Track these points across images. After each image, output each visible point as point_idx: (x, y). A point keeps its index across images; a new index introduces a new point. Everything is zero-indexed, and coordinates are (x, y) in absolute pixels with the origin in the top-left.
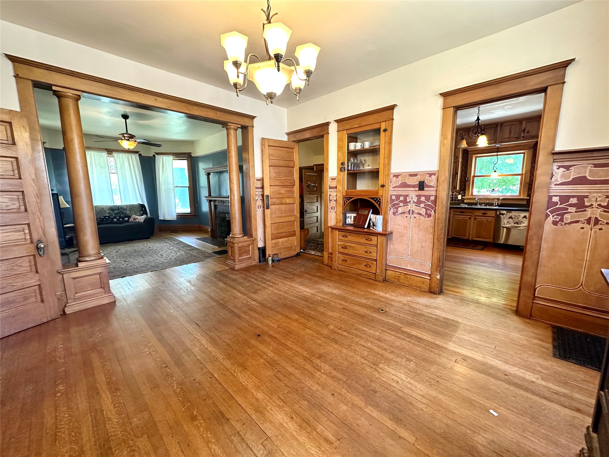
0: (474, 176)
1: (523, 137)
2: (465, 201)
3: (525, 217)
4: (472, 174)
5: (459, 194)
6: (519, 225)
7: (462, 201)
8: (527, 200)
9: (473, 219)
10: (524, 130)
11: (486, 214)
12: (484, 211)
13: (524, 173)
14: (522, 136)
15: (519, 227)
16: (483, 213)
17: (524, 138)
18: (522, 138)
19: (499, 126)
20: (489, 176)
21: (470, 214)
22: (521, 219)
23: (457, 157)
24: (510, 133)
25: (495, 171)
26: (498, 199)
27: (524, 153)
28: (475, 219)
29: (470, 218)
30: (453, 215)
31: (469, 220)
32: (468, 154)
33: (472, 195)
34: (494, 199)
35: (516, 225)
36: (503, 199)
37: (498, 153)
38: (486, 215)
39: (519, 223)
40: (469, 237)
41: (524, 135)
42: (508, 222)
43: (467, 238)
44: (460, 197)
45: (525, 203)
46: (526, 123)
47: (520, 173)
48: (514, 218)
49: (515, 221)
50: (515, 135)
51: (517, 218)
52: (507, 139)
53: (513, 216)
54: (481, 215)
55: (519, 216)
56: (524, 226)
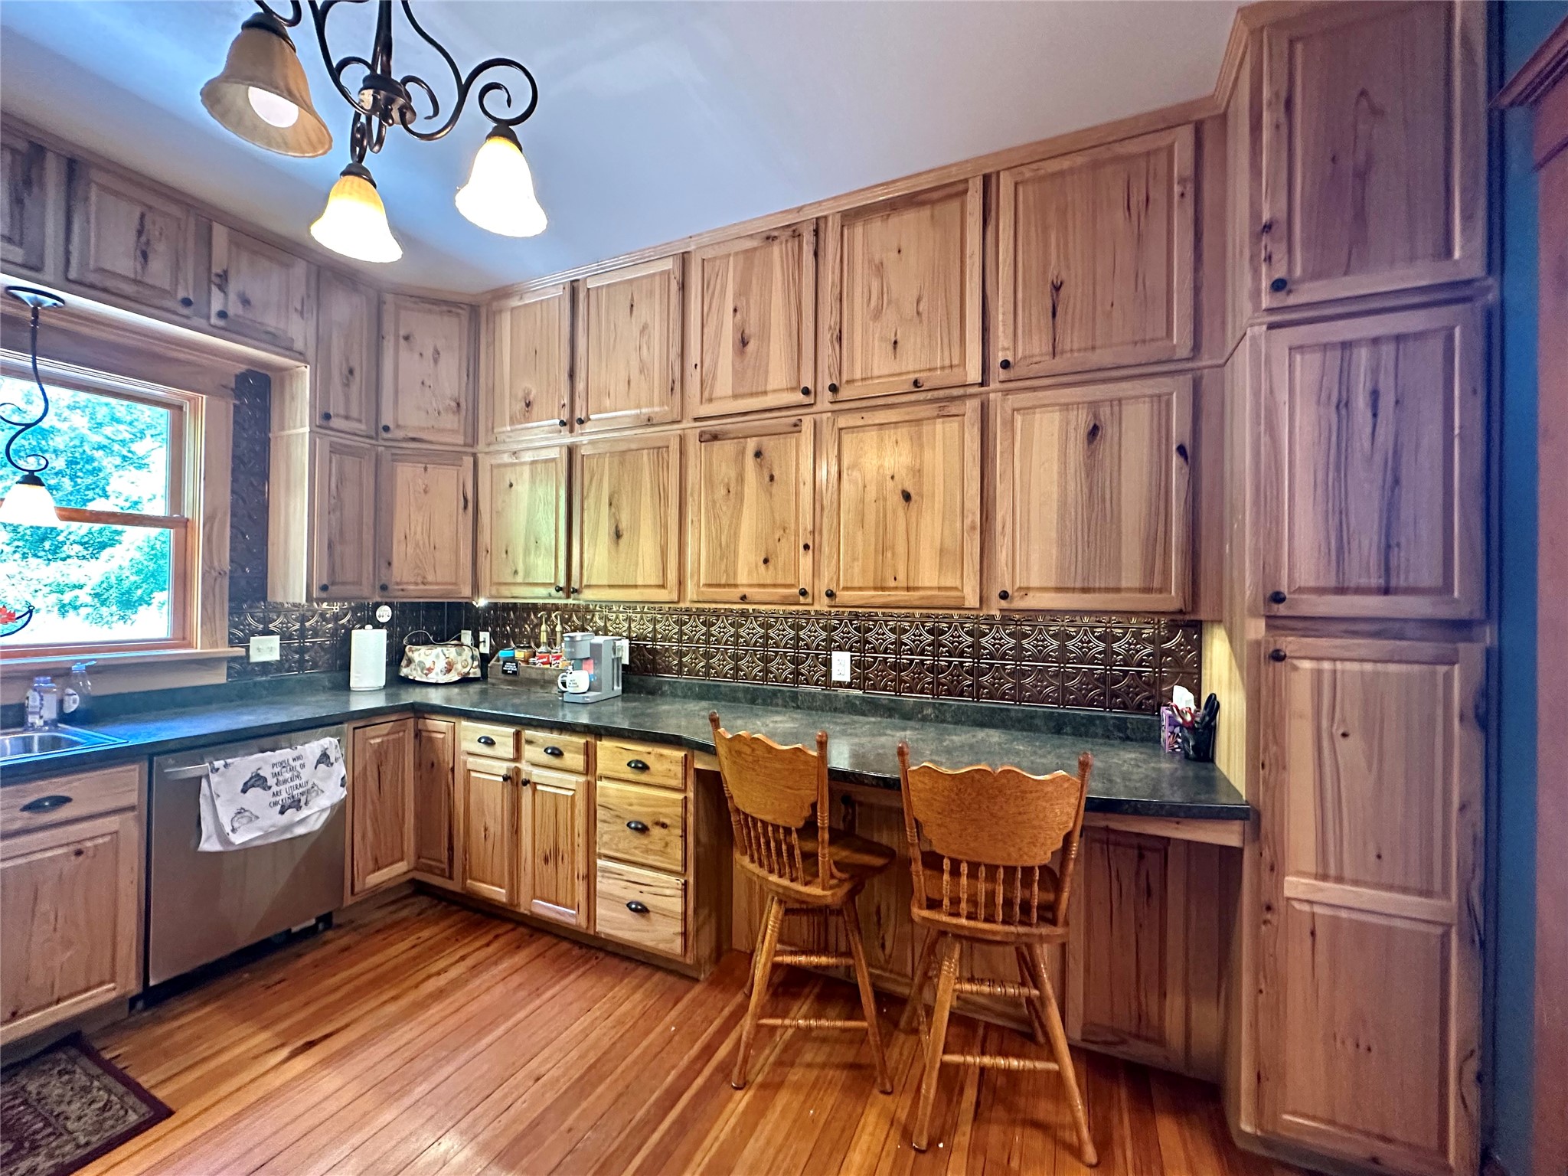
1: (223, 314)
3: (324, 758)
8: (230, 659)
10: (226, 276)
11: (60, 802)
13: (189, 514)
14: (216, 305)
15: (304, 820)
16: (34, 807)
17: (230, 326)
22: (306, 773)
24: (145, 255)
25: (31, 479)
26: (61, 674)
35: (289, 815)
38: (63, 813)
39: (302, 802)
42: (241, 812)
45: (225, 680)
46: (237, 247)
48: (271, 781)
49: (284, 795)
50: (175, 282)
51: (288, 775)
52: (129, 289)
53: (267, 772)
54: (17, 825)
55: (298, 763)
56: (323, 810)
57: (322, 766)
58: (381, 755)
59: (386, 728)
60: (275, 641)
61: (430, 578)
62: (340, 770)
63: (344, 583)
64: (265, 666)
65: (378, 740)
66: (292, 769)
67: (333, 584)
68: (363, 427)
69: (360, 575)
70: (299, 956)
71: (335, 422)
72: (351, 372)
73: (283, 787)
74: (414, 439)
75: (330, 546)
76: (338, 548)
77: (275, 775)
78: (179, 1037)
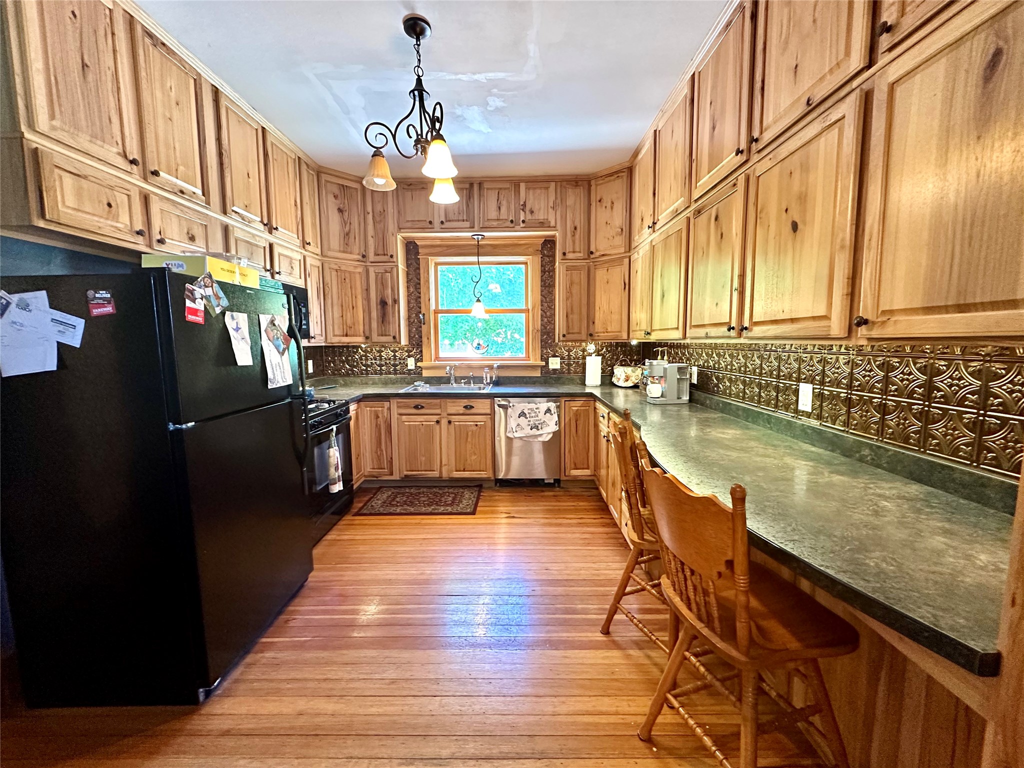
0: (437, 312)
1: (523, 222)
2: (425, 373)
3: (548, 411)
4: (433, 307)
5: (409, 356)
6: (540, 432)
7: (418, 372)
8: (542, 367)
9: (444, 422)
10: (524, 205)
11: (472, 407)
12: (465, 402)
13: (530, 307)
14: (522, 218)
15: (541, 435)
16: (466, 407)
17: (527, 225)
18: (522, 225)
19: (476, 187)
20: (468, 312)
21: (438, 411)
22: (541, 415)
23: (392, 256)
24: (499, 208)
25: (478, 300)
26: (491, 367)
27: (526, 263)
28: (450, 422)
29: (438, 422)
30: (396, 416)
31: (438, 427)
32: (418, 253)
33: (437, 358)
34: (482, 368)
35: (535, 432)
36: (499, 367)
37: (482, 259)
38: (473, 411)
39: (540, 428)
40: (441, 472)
41: (525, 217)
42: (518, 425)
43: (436, 474)
44: (411, 363)
45: (539, 375)
46: (528, 189)
47: (524, 307)
48: (528, 416)
49: (532, 423)
50: (508, 215)
51: (533, 415)
52: (495, 224)
53: (526, 411)
54: (461, 412)
55: (537, 411)
56: (549, 433)
57: (548, 414)
58: (577, 415)
59: (579, 403)
60: (558, 360)
61: (609, 330)
62: (555, 418)
63: (573, 333)
64: (554, 370)
65: (576, 408)
66: (535, 412)
67: (569, 333)
68: (581, 255)
69: (580, 330)
70: (543, 491)
71: (570, 256)
72: (575, 228)
73: (532, 419)
74: (603, 255)
75: (567, 316)
76: (570, 316)
77: (529, 413)
78: (497, 498)
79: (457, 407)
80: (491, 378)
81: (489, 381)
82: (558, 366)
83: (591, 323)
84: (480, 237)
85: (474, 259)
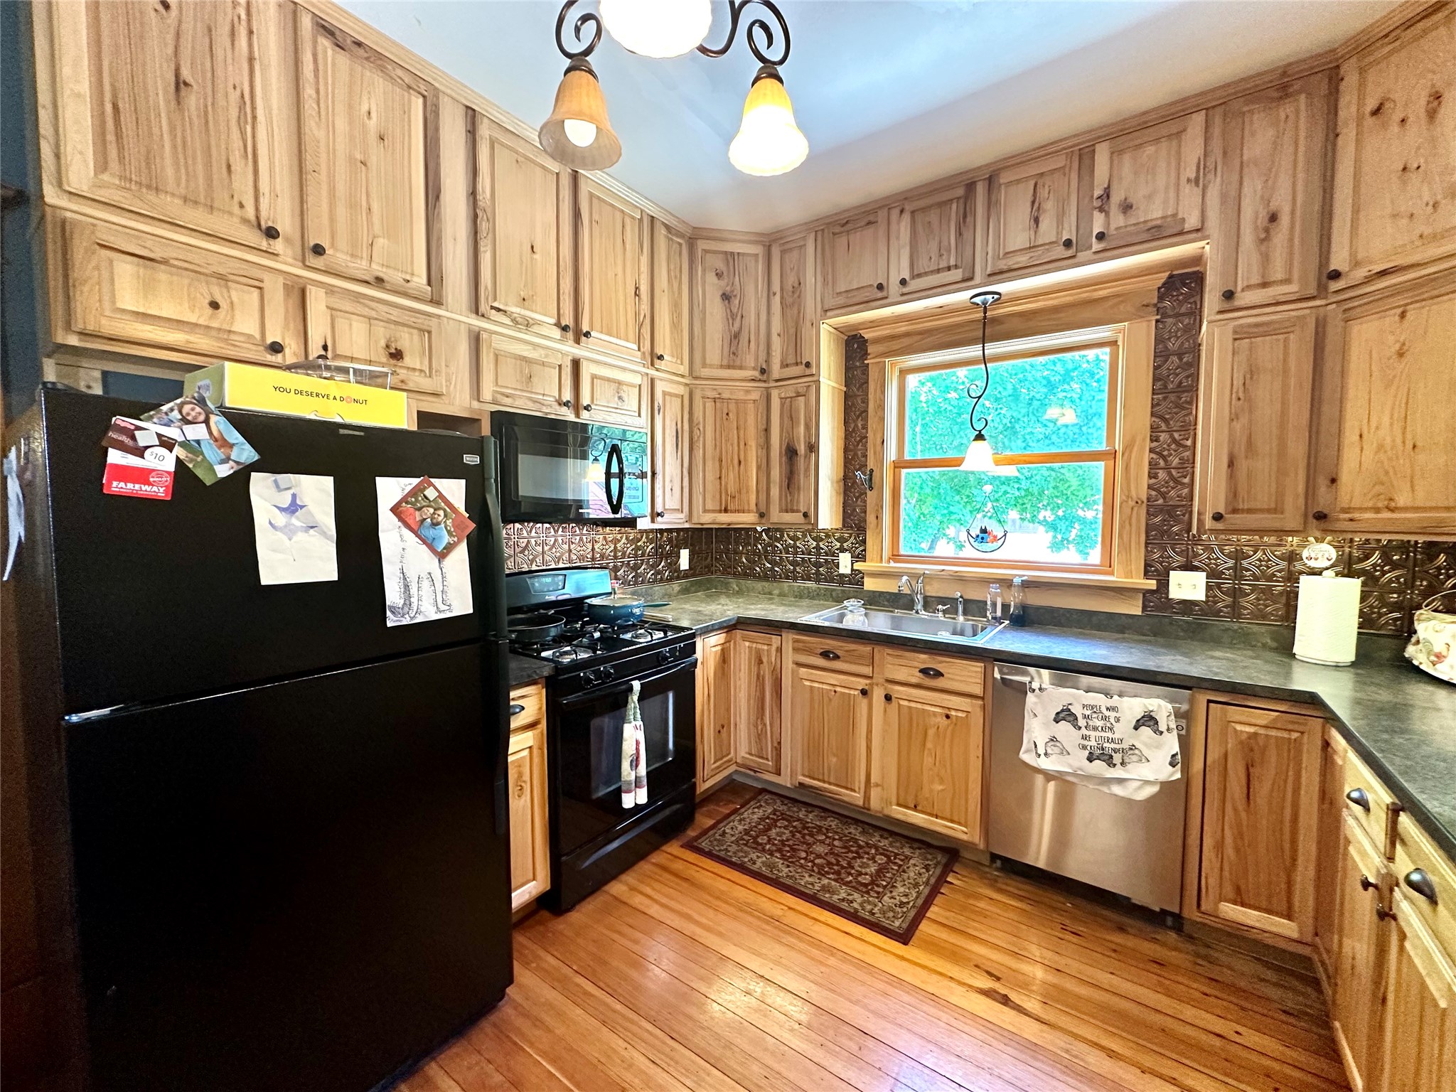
0: (900, 465)
1: (1101, 237)
2: (870, 584)
3: (1148, 720)
4: (891, 454)
5: (842, 550)
6: (1118, 773)
7: (856, 578)
8: (1147, 593)
9: (878, 695)
10: (1107, 194)
11: (939, 674)
12: (924, 660)
13: (1118, 446)
14: (1097, 229)
15: (1121, 781)
16: (924, 671)
17: (1110, 245)
18: (1096, 246)
19: (981, 189)
20: (957, 462)
21: (867, 670)
22: (1123, 730)
23: (808, 365)
24: (1037, 221)
25: (980, 437)
26: (1006, 583)
27: (1113, 343)
28: (888, 698)
29: (864, 692)
30: (791, 665)
31: (863, 702)
32: (865, 354)
33: (896, 556)
34: (986, 581)
35: (1099, 767)
36: (1027, 585)
37: (993, 348)
38: (940, 683)
39: (1117, 758)
40: (867, 797)
41: (1108, 224)
42: (1053, 739)
43: (857, 798)
44: (845, 563)
45: (1138, 611)
46: (1116, 153)
47: (1103, 447)
48: (1082, 722)
49: (1093, 743)
51: (1099, 723)
52: (1023, 259)
53: (1077, 710)
55: (1112, 714)
56: (1147, 782)
57: (1146, 731)
58: (1252, 752)
59: (1264, 718)
60: (1200, 578)
61: (1402, 499)
62: (1172, 744)
63: (1250, 511)
64: (1187, 605)
65: (1251, 730)
66: (1105, 718)
67: (1235, 511)
68: (1293, 288)
69: (1280, 496)
70: (1121, 929)
71: (1244, 298)
72: (1273, 218)
73: (1093, 734)
74: (1383, 273)
75: (1231, 464)
76: (1243, 465)
77: (1085, 717)
79: (905, 668)
80: (1005, 607)
81: (999, 613)
82: (1199, 594)
83: (1322, 483)
84: (989, 297)
85: (974, 351)
